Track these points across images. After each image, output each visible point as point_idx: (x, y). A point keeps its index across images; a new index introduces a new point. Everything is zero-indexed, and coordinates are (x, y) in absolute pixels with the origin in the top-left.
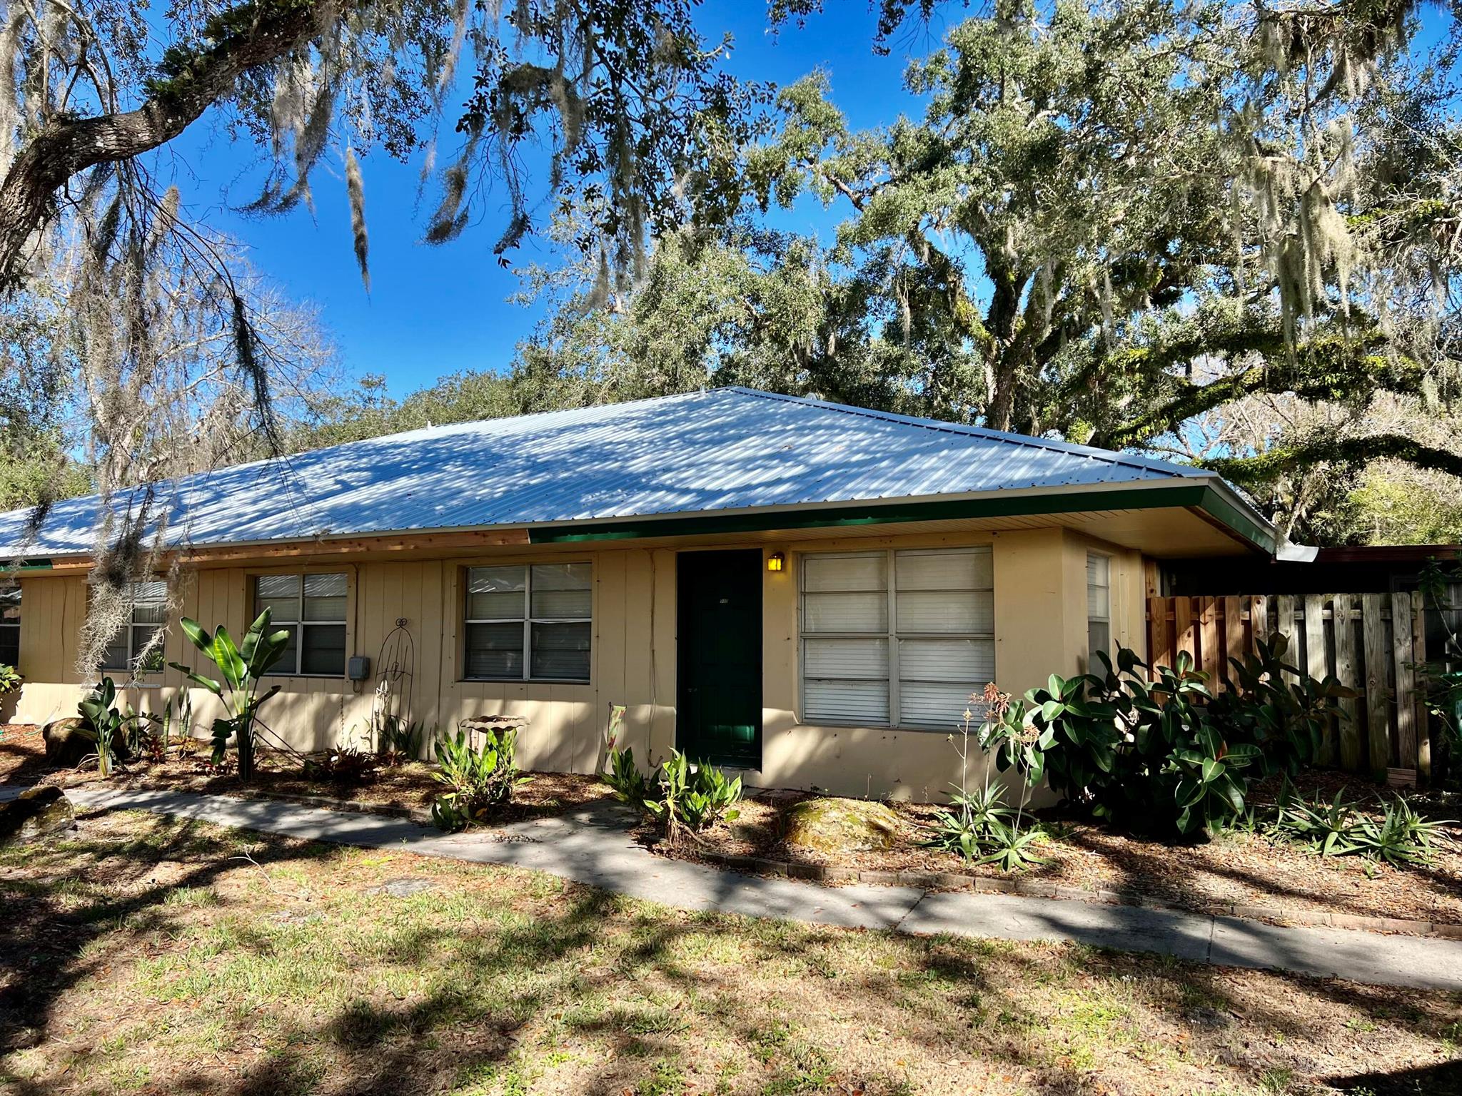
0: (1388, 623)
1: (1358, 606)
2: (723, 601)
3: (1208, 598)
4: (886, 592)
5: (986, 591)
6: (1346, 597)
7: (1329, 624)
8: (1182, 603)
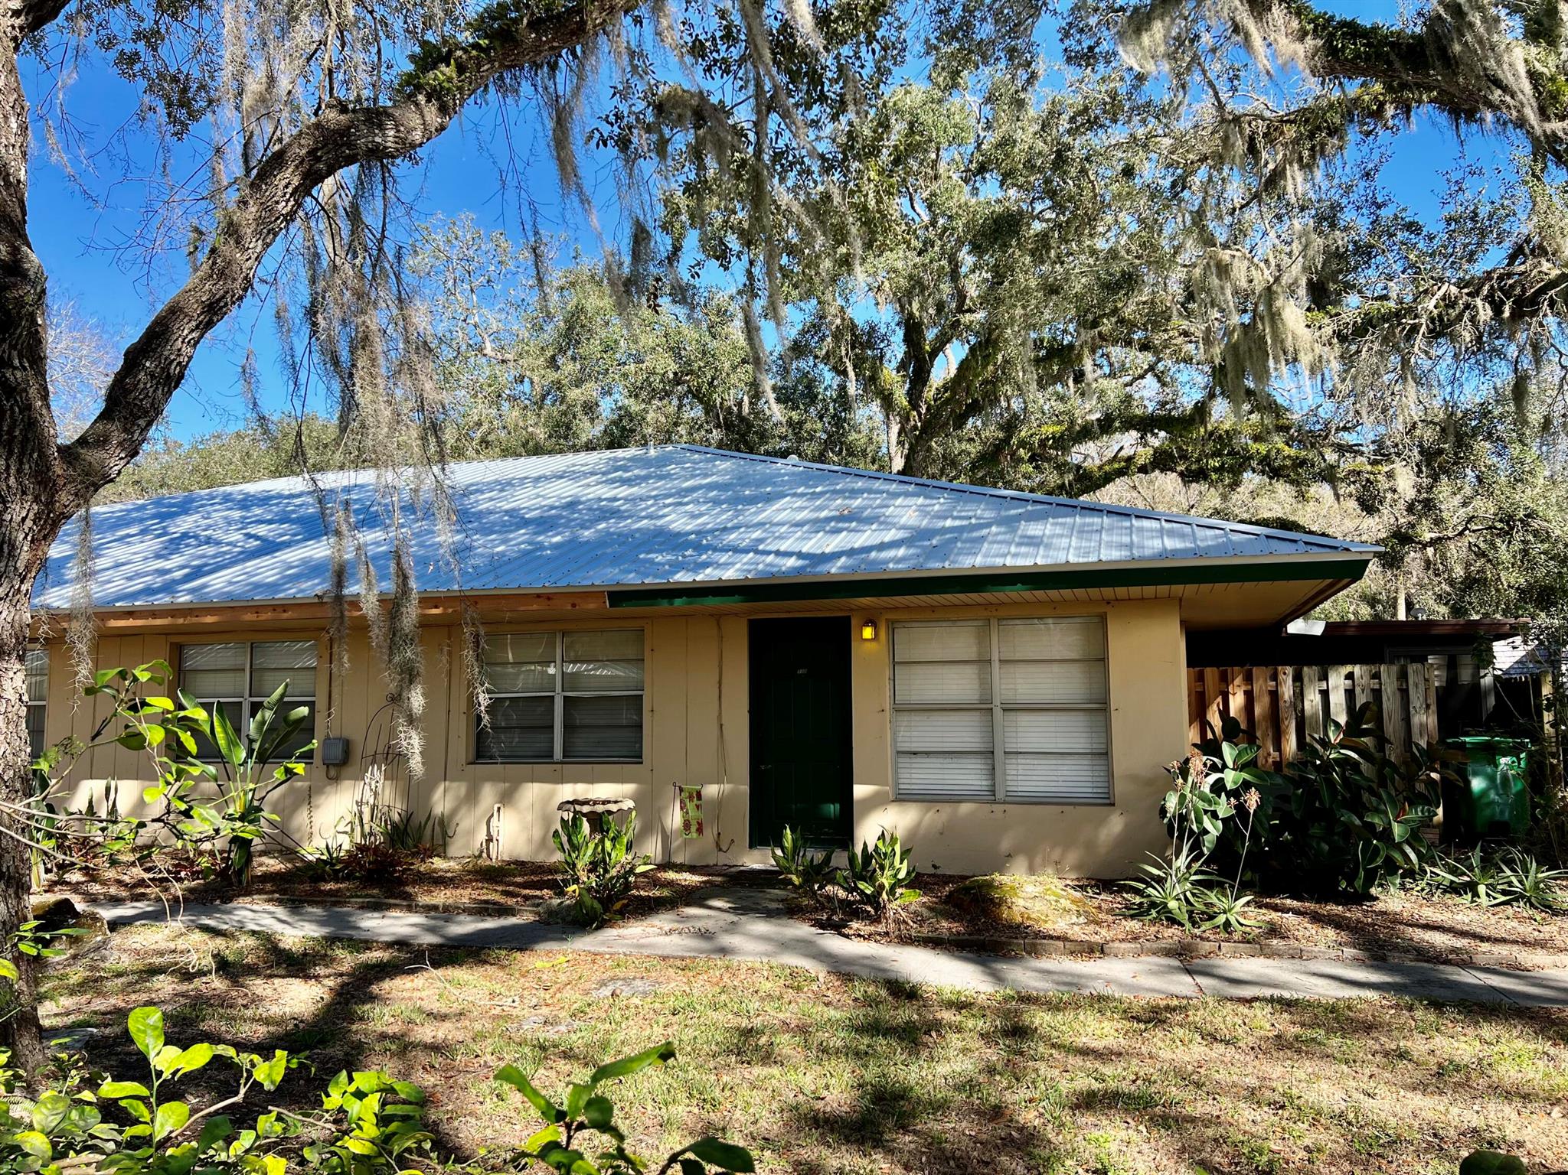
0: (1404, 693)
1: (1376, 676)
2: (800, 672)
3: (1236, 669)
4: (990, 661)
5: (1098, 661)
6: (1365, 668)
7: (1350, 694)
8: (1211, 674)
